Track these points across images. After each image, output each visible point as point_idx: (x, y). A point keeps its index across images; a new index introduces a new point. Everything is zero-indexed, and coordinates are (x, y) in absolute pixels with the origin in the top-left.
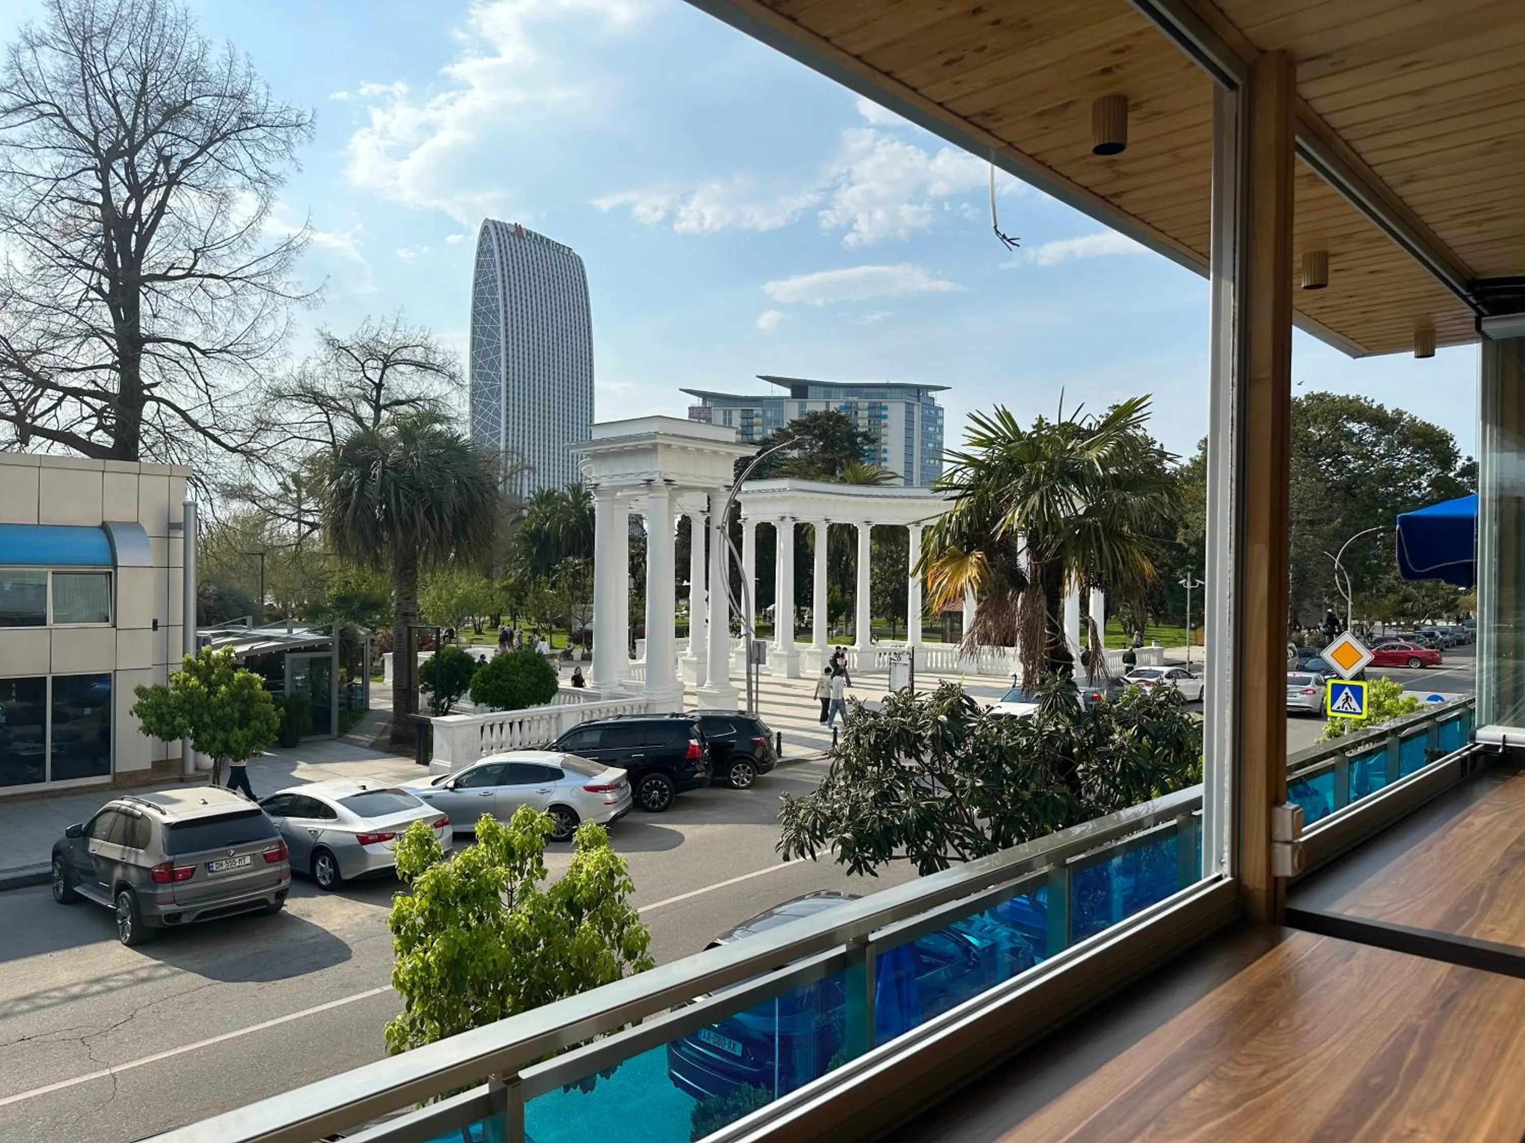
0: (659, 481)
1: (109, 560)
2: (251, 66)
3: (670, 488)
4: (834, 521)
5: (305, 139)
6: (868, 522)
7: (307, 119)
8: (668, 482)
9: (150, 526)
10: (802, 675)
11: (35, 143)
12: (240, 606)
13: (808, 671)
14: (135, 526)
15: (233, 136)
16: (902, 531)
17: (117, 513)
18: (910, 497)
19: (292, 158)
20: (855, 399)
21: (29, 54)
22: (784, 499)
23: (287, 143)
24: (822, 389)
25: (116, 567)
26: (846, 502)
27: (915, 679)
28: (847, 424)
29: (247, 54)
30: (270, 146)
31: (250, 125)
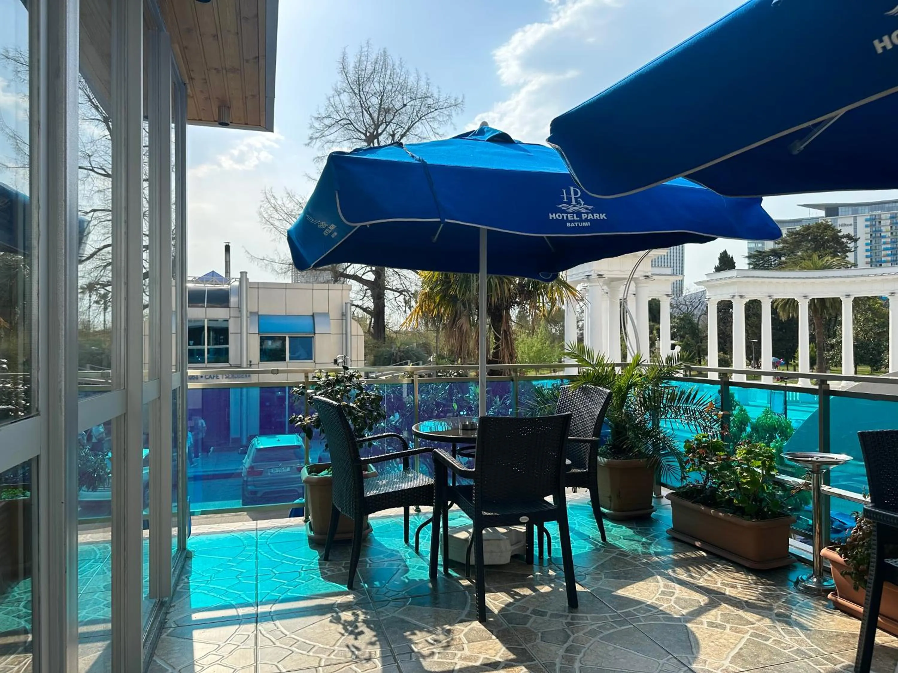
0: (594, 276)
1: (312, 331)
2: (428, 79)
3: (602, 279)
4: (776, 297)
5: (460, 112)
6: (806, 297)
7: (460, 101)
8: (600, 276)
9: (334, 314)
10: (751, 403)
11: (340, 139)
12: (415, 356)
13: (758, 401)
14: (326, 315)
15: (423, 118)
16: (836, 303)
17: (320, 308)
18: (841, 277)
19: (452, 123)
20: (878, 212)
21: (337, 98)
22: (733, 283)
23: (450, 116)
24: (850, 209)
25: (315, 333)
26: (763, 282)
27: (788, 407)
28: (833, 229)
29: (426, 74)
30: (441, 119)
31: (432, 110)
